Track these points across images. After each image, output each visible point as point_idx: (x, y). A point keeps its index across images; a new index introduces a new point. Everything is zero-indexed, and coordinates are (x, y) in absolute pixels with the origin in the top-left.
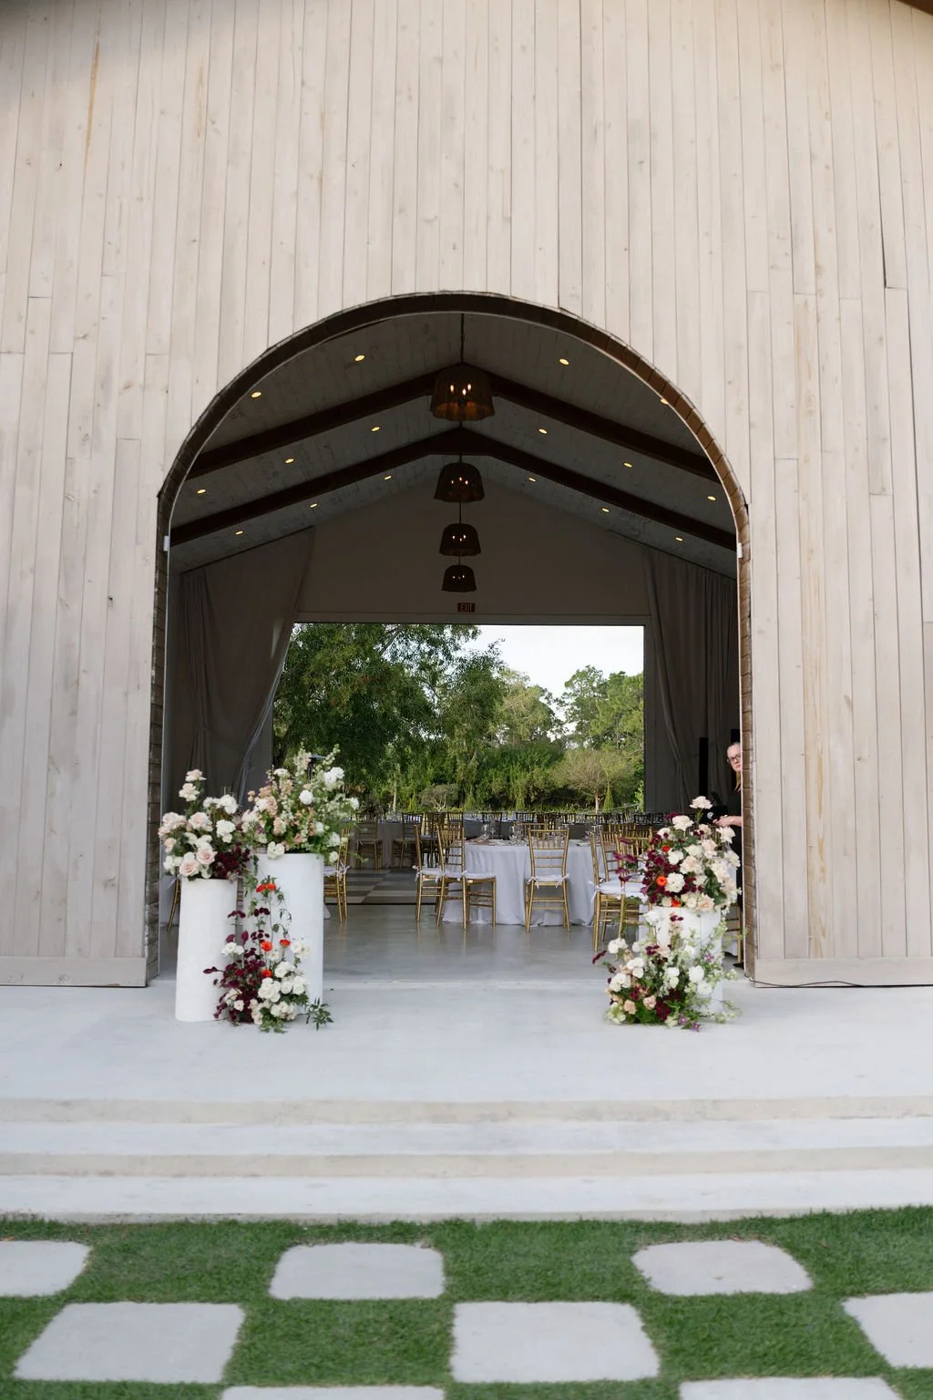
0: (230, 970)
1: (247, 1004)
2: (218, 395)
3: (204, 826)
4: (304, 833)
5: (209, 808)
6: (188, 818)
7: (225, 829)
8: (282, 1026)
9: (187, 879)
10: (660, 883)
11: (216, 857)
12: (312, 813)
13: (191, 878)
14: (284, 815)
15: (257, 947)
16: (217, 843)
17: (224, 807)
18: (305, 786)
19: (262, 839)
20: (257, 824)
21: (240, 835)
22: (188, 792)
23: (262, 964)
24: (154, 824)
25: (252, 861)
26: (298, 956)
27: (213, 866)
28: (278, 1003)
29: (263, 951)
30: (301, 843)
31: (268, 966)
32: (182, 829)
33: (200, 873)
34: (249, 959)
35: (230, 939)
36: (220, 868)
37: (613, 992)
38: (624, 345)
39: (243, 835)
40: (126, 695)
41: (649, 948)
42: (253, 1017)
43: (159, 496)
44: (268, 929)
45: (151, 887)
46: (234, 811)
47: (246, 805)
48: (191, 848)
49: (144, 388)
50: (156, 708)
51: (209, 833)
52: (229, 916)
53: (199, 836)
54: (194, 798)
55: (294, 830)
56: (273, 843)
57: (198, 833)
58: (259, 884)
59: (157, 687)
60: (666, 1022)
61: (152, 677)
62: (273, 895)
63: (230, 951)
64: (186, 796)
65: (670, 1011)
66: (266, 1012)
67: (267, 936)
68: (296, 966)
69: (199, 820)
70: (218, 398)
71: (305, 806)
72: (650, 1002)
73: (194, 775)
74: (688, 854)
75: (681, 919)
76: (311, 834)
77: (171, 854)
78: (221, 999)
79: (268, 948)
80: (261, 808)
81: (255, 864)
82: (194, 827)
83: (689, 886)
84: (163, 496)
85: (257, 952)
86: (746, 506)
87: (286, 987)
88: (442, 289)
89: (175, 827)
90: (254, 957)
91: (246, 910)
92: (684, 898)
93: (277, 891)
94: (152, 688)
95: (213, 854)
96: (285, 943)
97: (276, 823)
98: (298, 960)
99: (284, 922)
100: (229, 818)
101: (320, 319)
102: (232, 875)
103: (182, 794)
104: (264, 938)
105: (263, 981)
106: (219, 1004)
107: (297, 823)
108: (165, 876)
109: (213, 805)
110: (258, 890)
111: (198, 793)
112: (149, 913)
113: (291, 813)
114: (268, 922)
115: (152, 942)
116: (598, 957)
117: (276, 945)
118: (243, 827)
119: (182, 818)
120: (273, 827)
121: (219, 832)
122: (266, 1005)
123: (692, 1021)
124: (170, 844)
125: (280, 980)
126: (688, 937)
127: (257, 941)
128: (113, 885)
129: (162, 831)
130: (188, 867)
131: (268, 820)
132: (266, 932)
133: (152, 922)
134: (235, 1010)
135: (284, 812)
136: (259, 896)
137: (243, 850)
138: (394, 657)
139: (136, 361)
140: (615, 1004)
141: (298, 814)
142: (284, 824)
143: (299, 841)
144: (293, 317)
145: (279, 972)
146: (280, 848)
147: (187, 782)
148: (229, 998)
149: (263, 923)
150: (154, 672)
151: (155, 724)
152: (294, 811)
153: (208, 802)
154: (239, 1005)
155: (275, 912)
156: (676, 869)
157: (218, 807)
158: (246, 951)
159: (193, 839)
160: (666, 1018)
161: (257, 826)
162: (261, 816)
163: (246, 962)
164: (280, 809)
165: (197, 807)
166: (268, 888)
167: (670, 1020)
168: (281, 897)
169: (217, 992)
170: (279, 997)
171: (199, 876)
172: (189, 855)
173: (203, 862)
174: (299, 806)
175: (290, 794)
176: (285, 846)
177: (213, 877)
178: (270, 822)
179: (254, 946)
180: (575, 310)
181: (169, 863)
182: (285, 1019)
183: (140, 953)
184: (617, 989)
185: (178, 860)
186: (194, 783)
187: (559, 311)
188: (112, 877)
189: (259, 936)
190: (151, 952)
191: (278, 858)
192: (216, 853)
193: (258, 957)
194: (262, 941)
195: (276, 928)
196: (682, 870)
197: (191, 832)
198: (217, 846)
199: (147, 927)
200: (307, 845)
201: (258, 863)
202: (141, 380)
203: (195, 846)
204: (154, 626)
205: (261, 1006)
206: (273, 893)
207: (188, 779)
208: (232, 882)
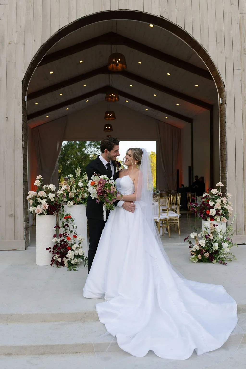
0: (55, 247)
1: (62, 259)
2: (42, 46)
3: (44, 195)
4: (80, 197)
5: (45, 189)
6: (38, 193)
7: (51, 196)
8: (76, 267)
9: (38, 215)
10: (207, 213)
11: (49, 207)
12: (83, 190)
13: (40, 215)
14: (72, 191)
15: (65, 239)
16: (48, 201)
17: (51, 188)
18: (79, 181)
19: (65, 199)
20: (63, 194)
21: (57, 199)
22: (37, 183)
23: (67, 245)
24: (26, 195)
25: (62, 208)
26: (80, 242)
27: (47, 210)
28: (74, 259)
29: (67, 240)
30: (79, 201)
31: (69, 245)
32: (36, 197)
33: (43, 212)
34: (62, 243)
35: (55, 236)
36: (50, 211)
37: (193, 251)
38: (183, 29)
39: (58, 198)
40: (14, 151)
41: (206, 236)
42: (65, 264)
43: (23, 81)
44: (68, 232)
45: (26, 216)
46: (54, 190)
47: (58, 188)
48: (39, 204)
49: (16, 44)
50: (24, 155)
51: (46, 198)
52: (54, 228)
53: (42, 199)
54: (40, 185)
55: (77, 196)
56: (69, 201)
57: (42, 198)
58: (65, 216)
59: (24, 148)
60: (213, 262)
61: (23, 145)
62: (70, 220)
63: (55, 241)
64: (36, 185)
65: (214, 258)
66: (69, 262)
67: (69, 234)
68: (80, 245)
69: (42, 193)
70: (42, 47)
71: (80, 188)
72: (207, 255)
73: (39, 177)
74: (216, 202)
75: (217, 225)
76: (83, 197)
77: (31, 206)
78: (52, 258)
79: (69, 239)
80: (64, 188)
81: (63, 209)
82: (40, 196)
83: (217, 214)
84: (24, 82)
85: (65, 240)
86: (224, 85)
87: (76, 253)
88: (120, 9)
89: (33, 196)
90: (64, 242)
91: (60, 225)
92: (215, 218)
93: (71, 218)
94: (23, 149)
95: (48, 206)
96: (75, 237)
97: (70, 194)
98: (80, 243)
99: (74, 229)
100: (53, 192)
101: (77, 19)
102: (55, 213)
103: (35, 184)
104: (67, 235)
105: (68, 251)
106: (52, 260)
107: (77, 194)
108: (30, 214)
109: (47, 188)
110: (65, 218)
111: (41, 183)
112: (25, 225)
113: (75, 190)
114: (68, 229)
115: (27, 235)
116: (186, 239)
117: (72, 238)
118: (58, 195)
119: (35, 193)
120: (69, 195)
121: (49, 198)
122: (69, 259)
123: (222, 262)
124: (31, 202)
125: (74, 250)
126: (220, 232)
127: (65, 236)
128: (12, 216)
129: (28, 198)
130: (38, 210)
131: (67, 193)
132: (68, 233)
133: (26, 228)
134: (58, 262)
135: (73, 190)
136: (65, 220)
137: (58, 204)
138: (88, 152)
139: (13, 34)
140: (194, 256)
141: (78, 190)
142: (73, 194)
143: (78, 200)
144: (68, 18)
145: (74, 247)
146: (72, 203)
147: (37, 180)
148: (56, 258)
149: (67, 230)
150: (23, 143)
151: (24, 161)
152: (76, 190)
153: (44, 187)
154: (59, 260)
155: (71, 226)
156: (212, 208)
157: (48, 188)
158: (61, 240)
159: (40, 201)
160: (213, 260)
161: (63, 195)
162: (64, 192)
163: (61, 244)
164: (71, 189)
165: (40, 189)
166: (68, 217)
167: (215, 261)
168: (73, 220)
169: (51, 255)
170: (74, 257)
171: (43, 213)
172: (39, 206)
173: (44, 209)
174: (78, 187)
175: (74, 183)
176: (73, 202)
177: (48, 214)
178: (68, 194)
179: (64, 238)
180: (166, 16)
181: (31, 209)
182: (77, 265)
183: (23, 239)
184: (195, 250)
185: (35, 208)
186: (39, 180)
187: (160, 17)
188: (12, 214)
189: (65, 235)
190: (26, 238)
191: (71, 207)
192: (49, 205)
193: (65, 242)
194: (67, 237)
195: (71, 232)
196: (214, 208)
197: (39, 198)
198: (49, 203)
199: (25, 230)
200: (81, 201)
201: (64, 208)
202: (15, 41)
203: (41, 203)
204: (23, 127)
205: (67, 260)
206: (70, 219)
207: (37, 178)
208: (55, 216)
